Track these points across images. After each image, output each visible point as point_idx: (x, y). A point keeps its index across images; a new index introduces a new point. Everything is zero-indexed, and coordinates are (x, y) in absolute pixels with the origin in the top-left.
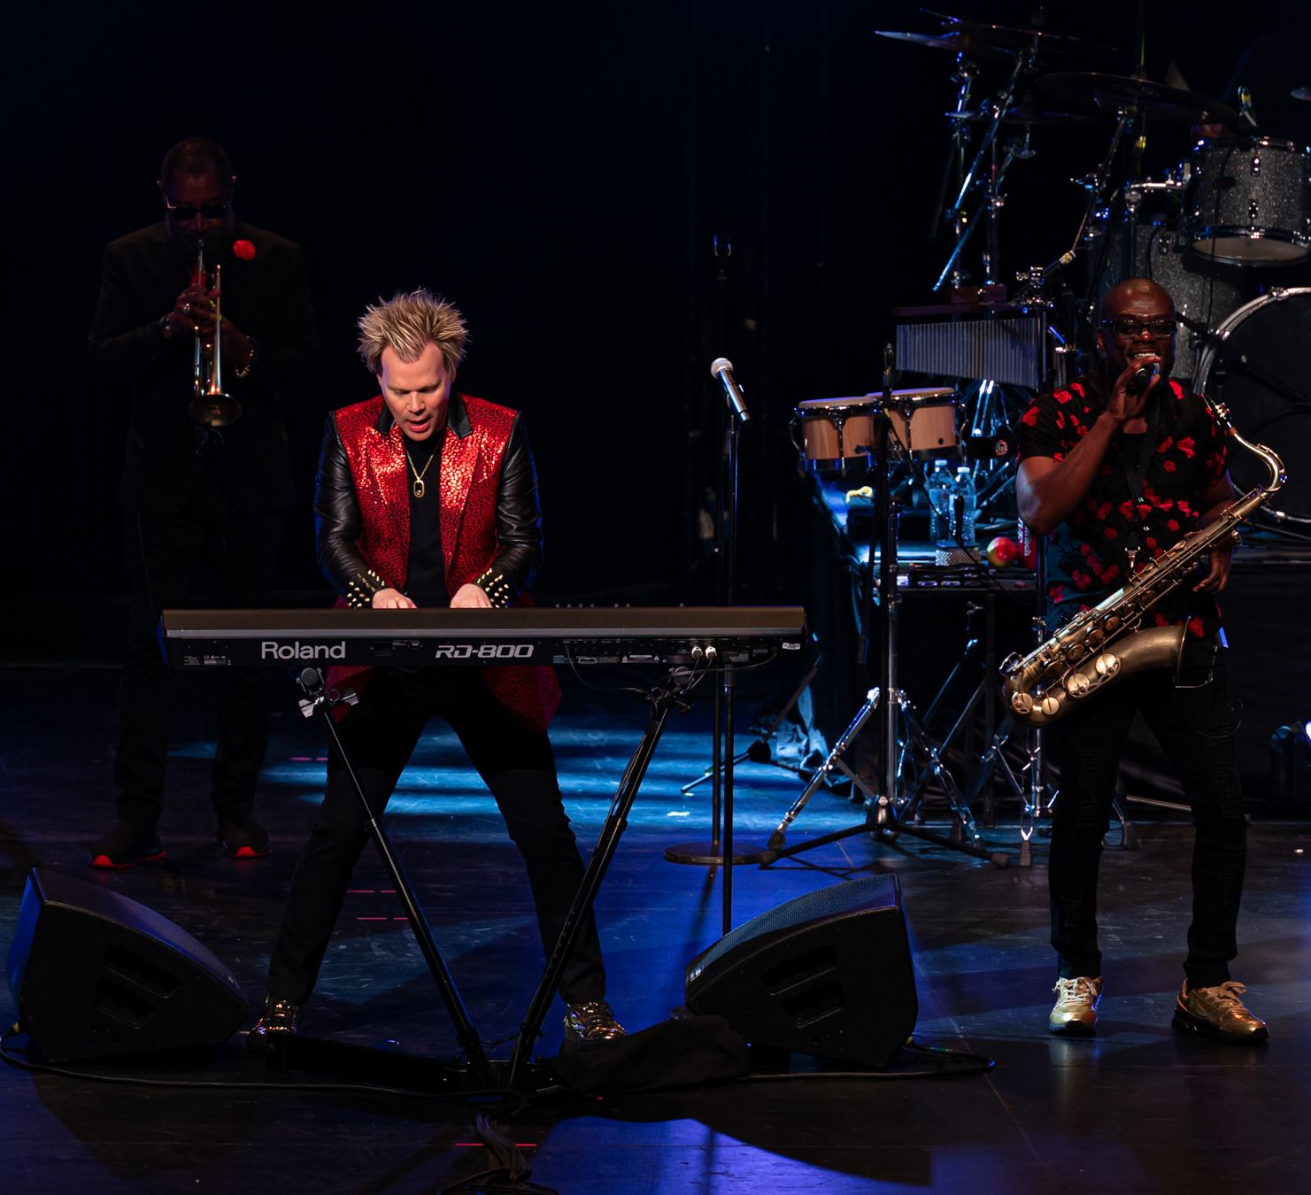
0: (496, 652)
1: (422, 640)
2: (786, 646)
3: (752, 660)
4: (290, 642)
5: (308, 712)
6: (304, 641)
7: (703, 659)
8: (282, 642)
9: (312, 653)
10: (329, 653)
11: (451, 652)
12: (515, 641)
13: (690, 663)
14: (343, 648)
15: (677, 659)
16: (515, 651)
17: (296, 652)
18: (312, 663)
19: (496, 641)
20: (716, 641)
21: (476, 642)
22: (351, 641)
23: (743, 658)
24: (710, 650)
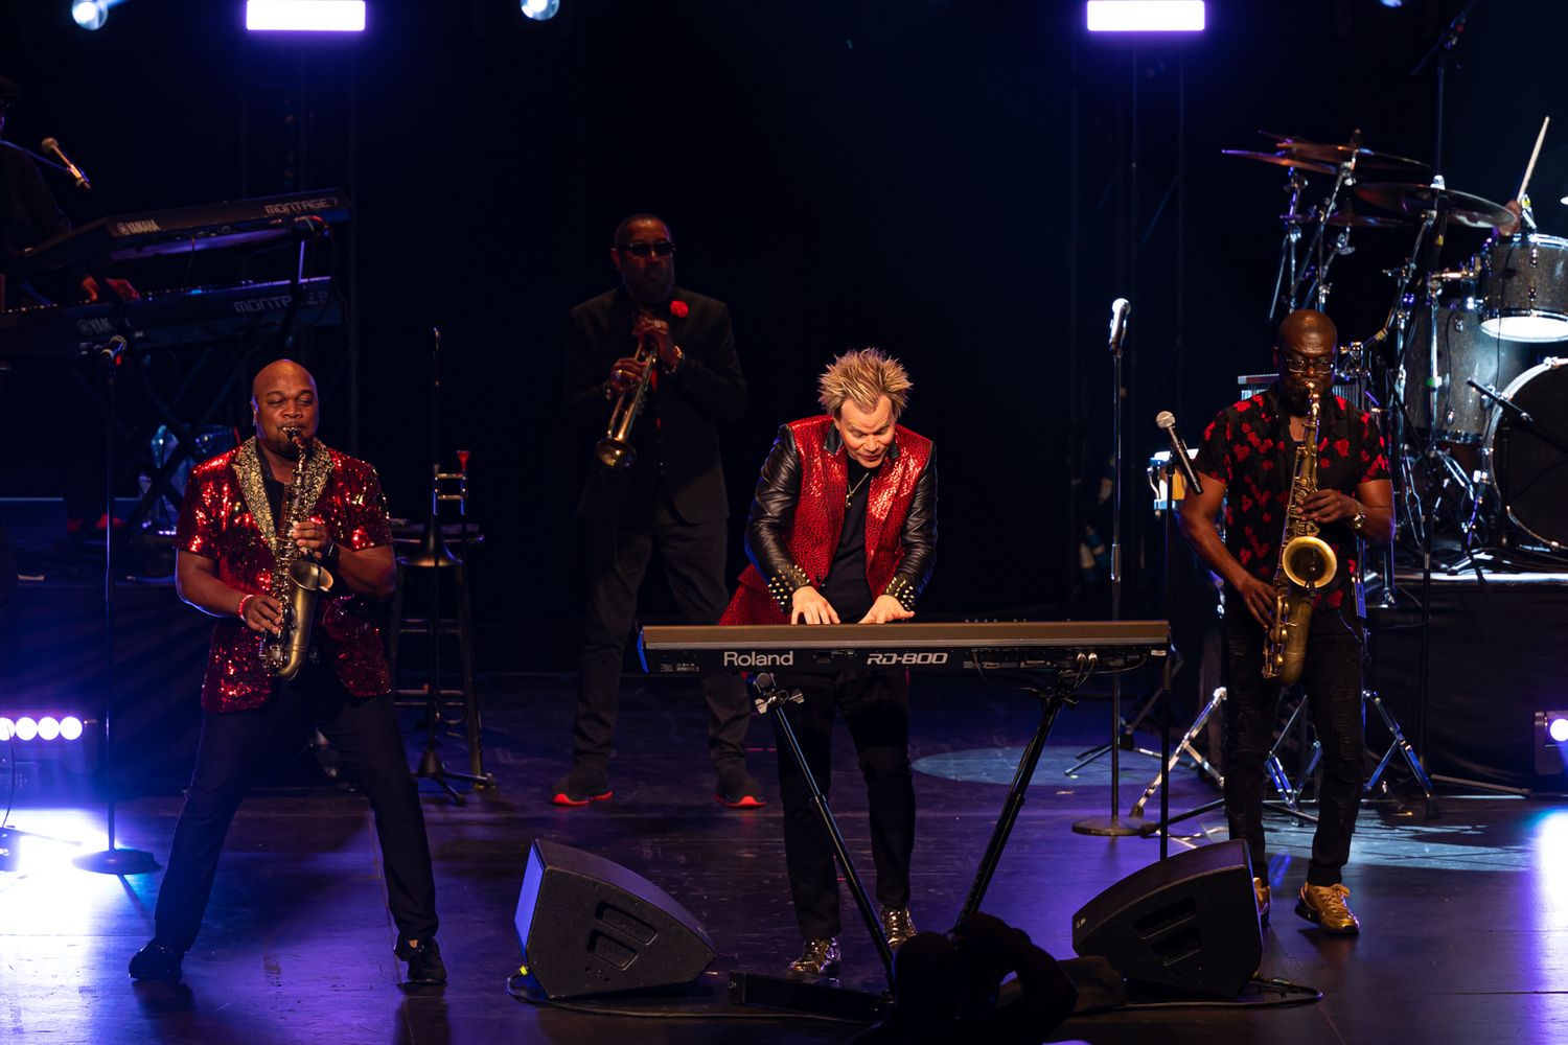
0: (917, 659)
1: (857, 650)
2: (1154, 653)
3: (1127, 665)
4: (748, 651)
5: (763, 709)
6: (759, 651)
7: (1087, 664)
8: (741, 652)
9: (766, 660)
10: (780, 661)
11: (880, 660)
12: (933, 650)
13: (1076, 666)
14: (791, 657)
15: (1066, 664)
16: (932, 659)
17: (752, 660)
18: (767, 669)
19: (917, 650)
20: (1097, 649)
21: (900, 651)
22: (797, 652)
23: (1120, 662)
24: (1092, 656)
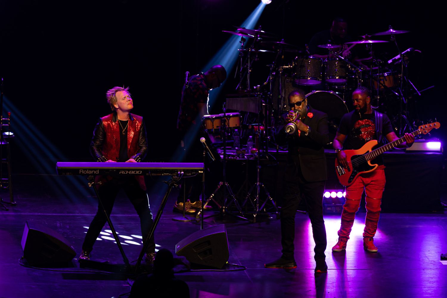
0: (133, 172)
1: (116, 170)
2: (200, 172)
5: (90, 186)
7: (181, 174)
8: (84, 170)
9: (91, 172)
10: (95, 172)
11: (123, 172)
12: (138, 170)
13: (178, 175)
14: (98, 171)
15: (175, 174)
16: (138, 172)
17: (87, 172)
18: (91, 174)
19: (133, 170)
20: (184, 170)
21: (129, 170)
22: (100, 170)
23: (190, 174)
24: (182, 172)
